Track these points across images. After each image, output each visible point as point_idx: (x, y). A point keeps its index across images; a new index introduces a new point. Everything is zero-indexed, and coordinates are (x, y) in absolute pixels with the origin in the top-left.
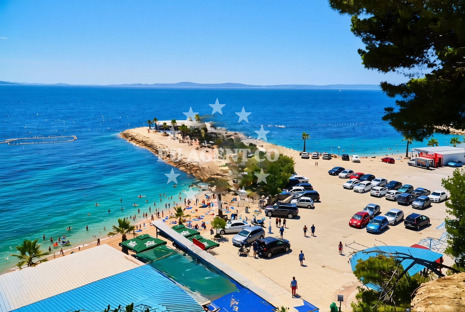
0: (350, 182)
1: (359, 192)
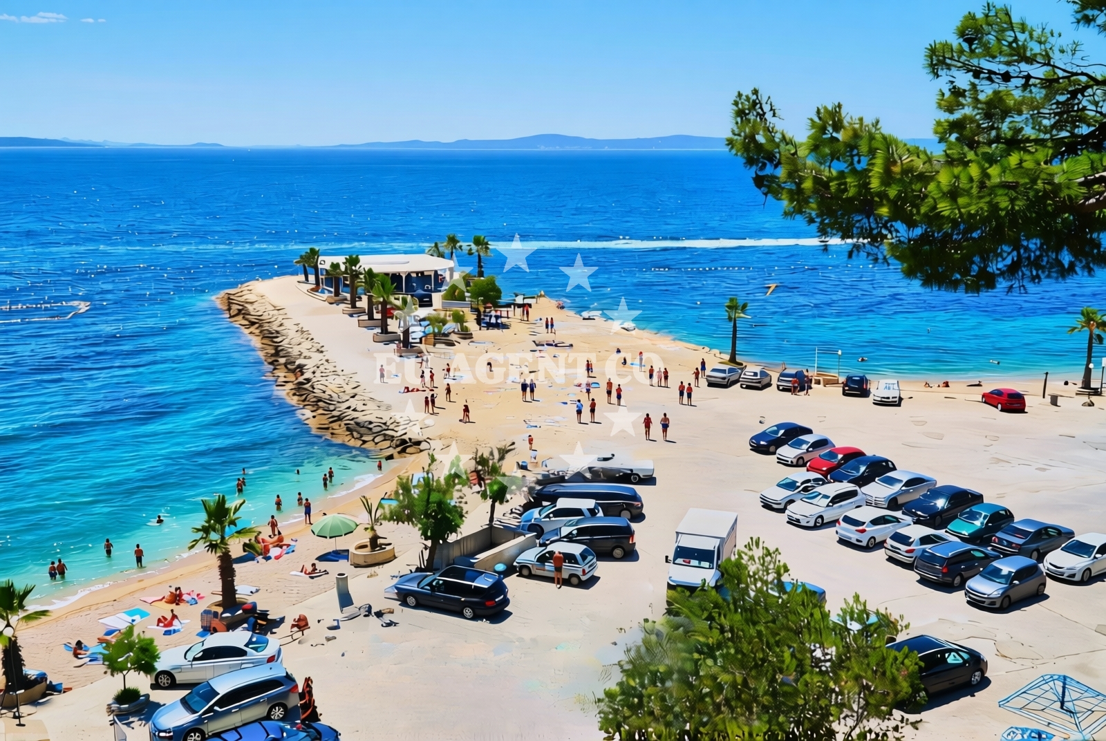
0: (788, 485)
1: (803, 523)
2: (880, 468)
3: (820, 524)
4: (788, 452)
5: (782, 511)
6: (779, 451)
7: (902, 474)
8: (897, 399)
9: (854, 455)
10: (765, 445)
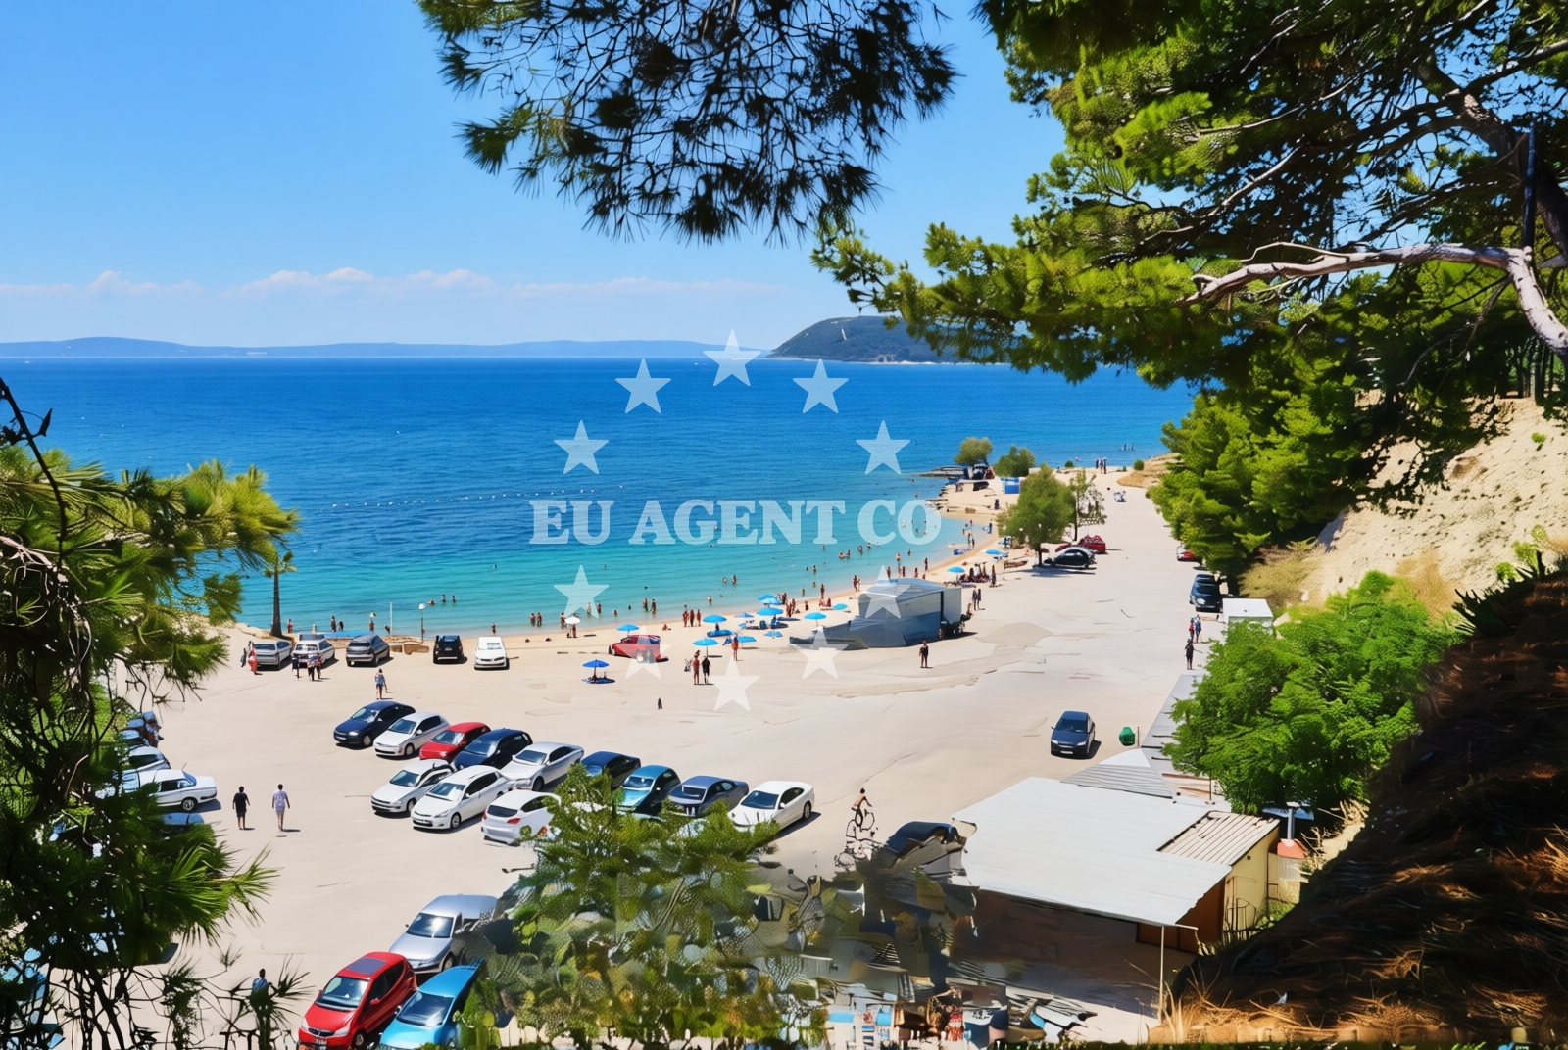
0: (404, 780)
1: (435, 826)
2: (513, 744)
3: (458, 823)
4: (391, 740)
5: (406, 814)
6: (378, 740)
7: (543, 744)
8: (503, 661)
9: (476, 733)
10: (356, 735)
